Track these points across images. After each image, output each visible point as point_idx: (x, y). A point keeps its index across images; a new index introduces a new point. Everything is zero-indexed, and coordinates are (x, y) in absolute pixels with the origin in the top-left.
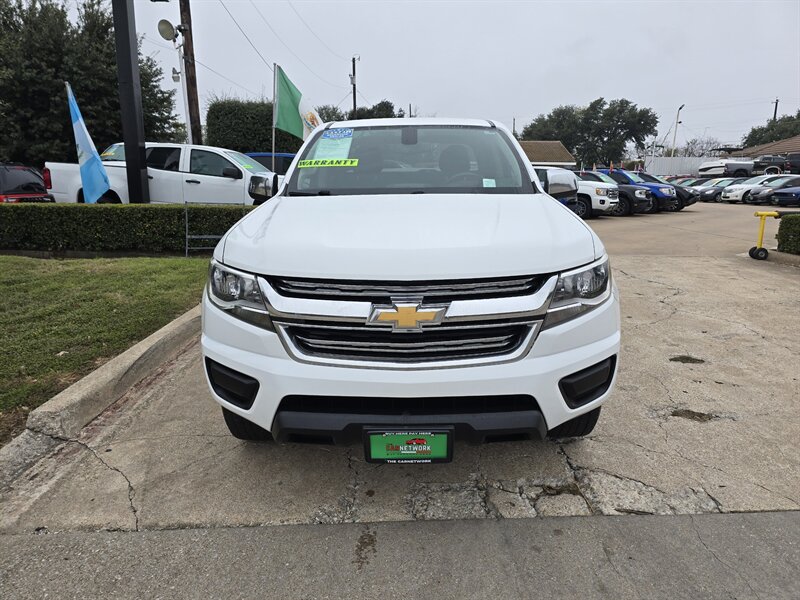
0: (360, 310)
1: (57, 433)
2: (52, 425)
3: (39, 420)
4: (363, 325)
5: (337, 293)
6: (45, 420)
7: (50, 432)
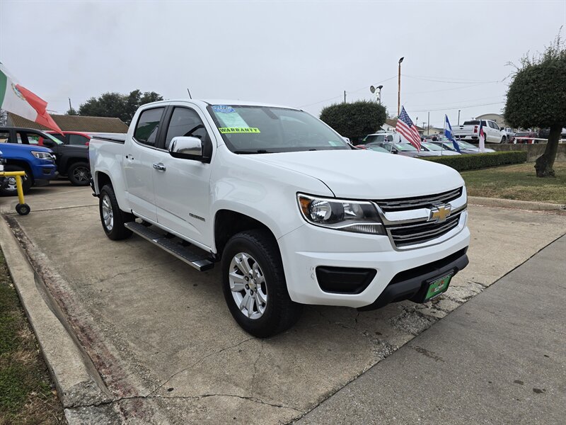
0: (423, 213)
1: (100, 399)
2: (92, 393)
3: (77, 394)
4: (425, 222)
5: (411, 206)
6: (83, 391)
7: (92, 401)
